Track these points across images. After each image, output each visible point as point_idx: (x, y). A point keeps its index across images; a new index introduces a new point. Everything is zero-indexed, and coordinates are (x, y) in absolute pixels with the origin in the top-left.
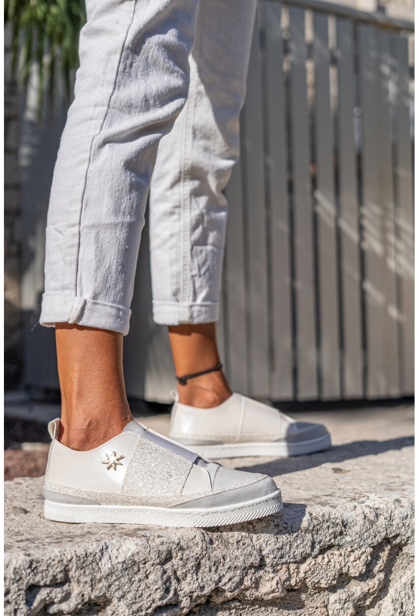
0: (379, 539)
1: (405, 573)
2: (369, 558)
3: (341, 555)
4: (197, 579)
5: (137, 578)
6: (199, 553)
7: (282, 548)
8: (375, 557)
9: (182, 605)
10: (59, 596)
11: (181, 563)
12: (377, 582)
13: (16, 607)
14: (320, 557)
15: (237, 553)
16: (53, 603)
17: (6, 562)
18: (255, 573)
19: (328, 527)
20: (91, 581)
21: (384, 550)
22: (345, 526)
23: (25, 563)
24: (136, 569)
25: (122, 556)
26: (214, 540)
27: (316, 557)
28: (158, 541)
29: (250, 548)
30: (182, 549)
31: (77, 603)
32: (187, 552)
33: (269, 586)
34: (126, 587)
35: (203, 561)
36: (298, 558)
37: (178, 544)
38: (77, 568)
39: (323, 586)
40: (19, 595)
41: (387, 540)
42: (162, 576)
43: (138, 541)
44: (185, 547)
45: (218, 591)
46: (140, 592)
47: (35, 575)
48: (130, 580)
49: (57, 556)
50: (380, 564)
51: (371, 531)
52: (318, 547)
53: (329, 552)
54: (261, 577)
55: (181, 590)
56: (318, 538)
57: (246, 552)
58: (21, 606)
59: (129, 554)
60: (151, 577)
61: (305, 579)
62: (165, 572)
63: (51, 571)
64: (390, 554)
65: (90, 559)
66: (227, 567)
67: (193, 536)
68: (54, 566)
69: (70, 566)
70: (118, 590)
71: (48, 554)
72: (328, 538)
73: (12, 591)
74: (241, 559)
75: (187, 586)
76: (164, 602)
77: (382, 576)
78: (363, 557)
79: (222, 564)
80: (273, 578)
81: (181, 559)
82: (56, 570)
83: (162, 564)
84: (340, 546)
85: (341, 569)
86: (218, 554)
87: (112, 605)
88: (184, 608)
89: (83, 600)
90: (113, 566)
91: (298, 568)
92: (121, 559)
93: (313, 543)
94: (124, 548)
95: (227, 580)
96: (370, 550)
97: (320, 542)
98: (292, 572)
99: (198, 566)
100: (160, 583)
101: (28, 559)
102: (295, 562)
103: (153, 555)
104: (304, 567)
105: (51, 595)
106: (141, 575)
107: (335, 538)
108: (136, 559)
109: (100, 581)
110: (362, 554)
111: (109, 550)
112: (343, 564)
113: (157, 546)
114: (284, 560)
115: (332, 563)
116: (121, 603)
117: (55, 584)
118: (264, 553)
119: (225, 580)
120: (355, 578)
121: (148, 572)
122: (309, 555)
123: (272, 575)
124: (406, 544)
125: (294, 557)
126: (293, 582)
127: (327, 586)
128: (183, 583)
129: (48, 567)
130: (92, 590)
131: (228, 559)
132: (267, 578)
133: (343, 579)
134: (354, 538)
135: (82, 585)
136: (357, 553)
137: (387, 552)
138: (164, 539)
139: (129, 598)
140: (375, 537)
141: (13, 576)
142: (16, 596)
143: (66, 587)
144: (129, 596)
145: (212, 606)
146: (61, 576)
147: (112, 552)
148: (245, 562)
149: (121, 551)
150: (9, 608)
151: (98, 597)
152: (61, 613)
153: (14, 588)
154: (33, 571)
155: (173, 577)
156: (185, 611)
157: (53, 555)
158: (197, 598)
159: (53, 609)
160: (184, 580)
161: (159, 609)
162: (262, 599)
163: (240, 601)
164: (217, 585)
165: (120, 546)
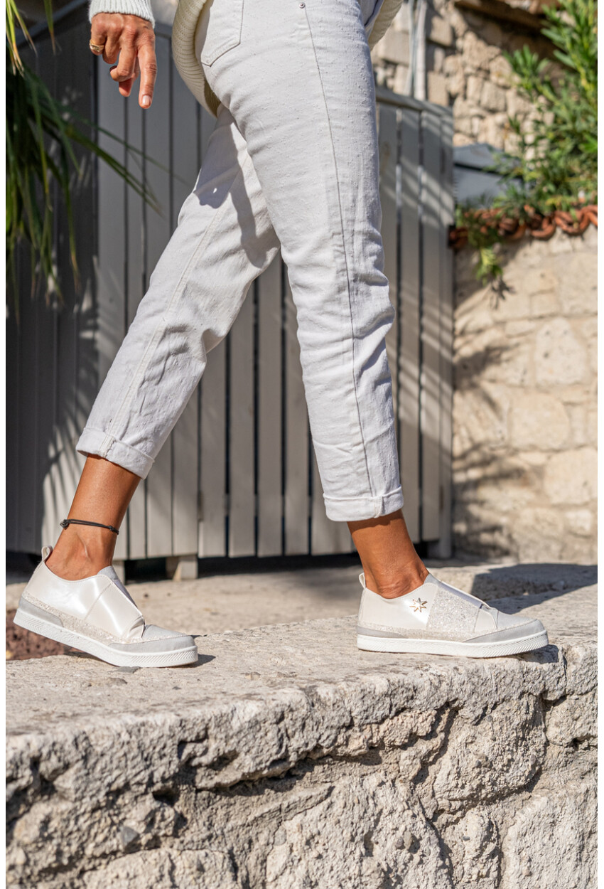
0: (442, 702)
1: (460, 734)
2: (434, 720)
3: (412, 717)
4: (303, 737)
5: (259, 735)
6: (305, 714)
7: (367, 711)
8: (438, 719)
9: (290, 759)
10: (201, 750)
11: (291, 722)
12: (440, 741)
13: (171, 759)
14: (396, 718)
15: (333, 714)
16: (195, 756)
17: (163, 722)
18: (346, 731)
19: (403, 692)
20: (226, 737)
21: (445, 713)
22: (415, 691)
23: (176, 722)
24: (258, 727)
25: (248, 716)
26: (314, 703)
27: (392, 718)
28: (274, 703)
29: (343, 710)
30: (292, 710)
31: (214, 756)
32: (296, 713)
33: (356, 744)
34: (251, 743)
35: (307, 721)
36: (379, 719)
37: (289, 706)
38: (215, 726)
39: (397, 743)
40: (173, 749)
41: (447, 704)
42: (278, 733)
43: (259, 703)
44: (294, 709)
45: (318, 748)
46: (261, 747)
47: (184, 732)
48: (254, 736)
49: (200, 716)
50: (442, 725)
51: (436, 695)
52: (394, 709)
53: (402, 714)
54: (350, 736)
55: (291, 746)
56: (394, 701)
57: (340, 713)
58: (174, 759)
59: (253, 715)
60: (270, 735)
61: (384, 737)
62: (279, 730)
63: (196, 729)
64: (449, 717)
65: (225, 718)
66: (325, 726)
67: (300, 700)
68: (198, 724)
69: (210, 725)
70: (245, 745)
71: (193, 715)
72: (402, 702)
73: (168, 745)
74: (337, 719)
75: (296, 743)
76: (279, 756)
77: (442, 735)
78: (429, 718)
79: (321, 724)
80: (360, 737)
81: (291, 719)
82: (199, 728)
83: (278, 723)
84: (411, 709)
85: (412, 729)
86: (318, 715)
87: (238, 758)
88: (291, 761)
89: (218, 754)
90: (242, 725)
91: (378, 728)
92: (247, 719)
93: (391, 706)
94: (248, 710)
95: (325, 738)
96: (434, 712)
97: (396, 705)
98: (374, 731)
99: (304, 726)
100: (276, 739)
101: (179, 718)
102: (376, 723)
103: (271, 716)
104: (383, 727)
105: (195, 750)
106: (262, 733)
107: (408, 701)
108: (258, 719)
109: (232, 737)
110: (429, 716)
111: (237, 711)
112: (413, 724)
113: (274, 708)
114: (368, 721)
115: (405, 724)
116: (248, 757)
117: (199, 740)
118: (353, 714)
119: (324, 738)
120: (421, 737)
121: (268, 730)
122: (387, 717)
123: (359, 734)
124: (462, 708)
125: (376, 719)
126: (374, 740)
127: (400, 744)
128: (292, 740)
129: (193, 725)
130: (226, 745)
131: (326, 720)
132: (356, 737)
133: (413, 738)
134: (423, 701)
135: (218, 741)
136: (425, 715)
137: (447, 715)
138: (278, 702)
139: (254, 753)
140: (439, 700)
141: (168, 733)
142: (169, 750)
143: (205, 743)
144: (254, 751)
145: (308, 761)
146: (202, 733)
147: (239, 713)
148: (339, 722)
149: (246, 712)
150: (165, 760)
151: (230, 752)
152: (200, 765)
153: (169, 743)
154: (182, 728)
155: (285, 735)
156: (292, 764)
157: (196, 716)
158: (302, 753)
159: (195, 762)
160: (293, 737)
161: (274, 763)
162: (350, 755)
163: (332, 757)
164: (317, 741)
165: (245, 708)
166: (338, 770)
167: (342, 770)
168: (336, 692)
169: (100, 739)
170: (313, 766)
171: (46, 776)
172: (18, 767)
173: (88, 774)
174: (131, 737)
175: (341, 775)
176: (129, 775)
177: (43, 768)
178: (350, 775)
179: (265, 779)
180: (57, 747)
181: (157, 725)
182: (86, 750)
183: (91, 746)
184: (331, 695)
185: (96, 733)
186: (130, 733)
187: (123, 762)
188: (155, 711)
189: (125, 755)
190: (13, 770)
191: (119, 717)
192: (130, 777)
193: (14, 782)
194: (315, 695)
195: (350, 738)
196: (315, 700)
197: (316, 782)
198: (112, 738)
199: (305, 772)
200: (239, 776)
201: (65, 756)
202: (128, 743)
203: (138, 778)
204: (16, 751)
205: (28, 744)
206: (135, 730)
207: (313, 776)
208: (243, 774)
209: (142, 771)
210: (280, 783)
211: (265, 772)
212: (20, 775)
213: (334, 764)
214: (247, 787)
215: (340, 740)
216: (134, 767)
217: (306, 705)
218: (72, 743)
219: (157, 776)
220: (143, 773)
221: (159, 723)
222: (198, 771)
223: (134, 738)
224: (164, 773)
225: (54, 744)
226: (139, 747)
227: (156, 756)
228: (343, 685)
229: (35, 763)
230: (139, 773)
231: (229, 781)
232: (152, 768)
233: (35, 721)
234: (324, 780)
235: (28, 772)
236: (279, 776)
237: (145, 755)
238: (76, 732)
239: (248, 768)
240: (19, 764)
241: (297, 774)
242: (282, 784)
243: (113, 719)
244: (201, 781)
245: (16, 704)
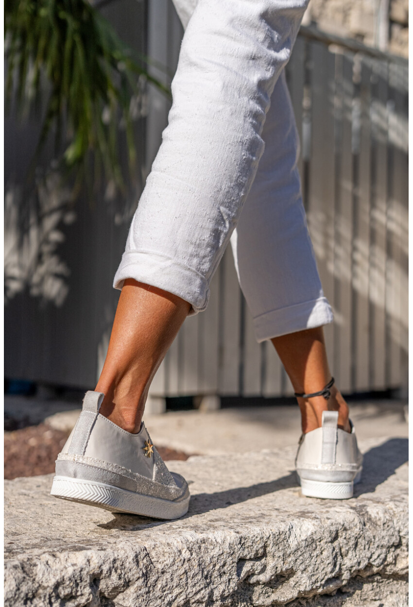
4: (356, 555)
5: (315, 554)
6: (358, 533)
9: (343, 578)
10: (260, 568)
11: (345, 541)
13: (230, 577)
15: (384, 533)
16: (253, 574)
17: (222, 539)
18: (394, 551)
20: (283, 555)
23: (237, 539)
24: (314, 546)
25: (305, 535)
26: (366, 522)
28: (329, 522)
30: (345, 529)
31: (272, 574)
32: (349, 532)
33: (405, 562)
34: (308, 562)
35: (360, 540)
37: (343, 525)
38: (274, 544)
40: (232, 567)
42: (333, 552)
43: (314, 522)
44: (348, 528)
45: (369, 566)
46: (317, 566)
47: (244, 550)
48: (310, 555)
49: (259, 534)
54: (398, 555)
55: (344, 565)
57: (390, 533)
58: (233, 577)
59: (309, 533)
60: (325, 553)
62: (334, 549)
63: (255, 547)
65: (283, 537)
66: (376, 545)
67: (353, 519)
68: (257, 542)
69: (268, 543)
70: (302, 563)
71: (252, 532)
73: (228, 563)
74: (387, 539)
75: (348, 562)
76: (333, 574)
79: (372, 543)
80: (408, 556)
81: (345, 538)
82: (258, 546)
83: (332, 542)
86: (369, 534)
87: (294, 576)
88: (344, 580)
89: (276, 572)
90: (299, 543)
92: (303, 538)
94: (304, 528)
99: (356, 545)
100: (331, 558)
101: (238, 536)
103: (327, 535)
105: (254, 567)
106: (317, 552)
108: (314, 537)
109: (289, 556)
111: (294, 529)
113: (329, 527)
116: (304, 575)
117: (257, 558)
118: (402, 534)
119: (375, 557)
121: (323, 548)
123: (407, 553)
128: (345, 558)
129: (253, 543)
130: (284, 563)
131: (377, 539)
132: (403, 556)
135: (276, 559)
138: (333, 521)
139: (310, 571)
141: (228, 551)
142: (230, 568)
143: (263, 560)
145: (358, 579)
146: (261, 551)
147: (296, 531)
148: (389, 542)
149: (302, 530)
150: (225, 578)
151: (287, 570)
152: (258, 583)
153: (229, 560)
154: (242, 546)
155: (339, 554)
156: (344, 583)
157: (256, 533)
158: (354, 571)
159: (253, 580)
160: (346, 556)
161: (329, 581)
162: (397, 574)
163: (380, 575)
164: (369, 560)
165: (302, 526)
166: (386, 588)
167: (390, 588)
168: (386, 512)
169: (161, 556)
170: (363, 583)
171: (106, 594)
172: (77, 585)
173: (148, 592)
174: (192, 554)
175: (388, 593)
176: (189, 594)
177: (102, 585)
178: (397, 592)
179: (319, 596)
180: (118, 563)
181: (217, 543)
182: (146, 568)
183: (152, 563)
184: (381, 515)
185: (157, 549)
186: (190, 550)
187: (184, 580)
188: (215, 528)
189: (186, 572)
190: (72, 588)
191: (180, 533)
192: (191, 595)
193: (73, 600)
194: (366, 515)
195: (399, 557)
196: (366, 519)
197: (365, 600)
198: (173, 555)
199: (355, 590)
200: (295, 595)
201: (125, 573)
202: (189, 560)
203: (198, 597)
204: (75, 567)
205: (88, 561)
206: (196, 547)
207: (363, 593)
208: (300, 592)
209: (202, 589)
210: (332, 600)
211: (320, 590)
212: (79, 593)
213: (382, 582)
214: (301, 604)
215: (390, 559)
216: (194, 585)
217: (358, 524)
218: (133, 559)
219: (217, 594)
220: (202, 592)
221: (219, 540)
222: (256, 588)
223: (194, 554)
224: (224, 591)
225: (115, 561)
226: (199, 565)
227: (216, 574)
228: (391, 505)
229: (95, 580)
230: (199, 591)
231: (286, 599)
232: (212, 586)
233: (97, 535)
234: (374, 598)
235: (87, 590)
236: (331, 593)
237: (206, 573)
238: (137, 548)
239: (304, 586)
240: (78, 581)
241: (348, 591)
242: (334, 601)
243: (174, 535)
244: (258, 599)
245: (77, 515)
